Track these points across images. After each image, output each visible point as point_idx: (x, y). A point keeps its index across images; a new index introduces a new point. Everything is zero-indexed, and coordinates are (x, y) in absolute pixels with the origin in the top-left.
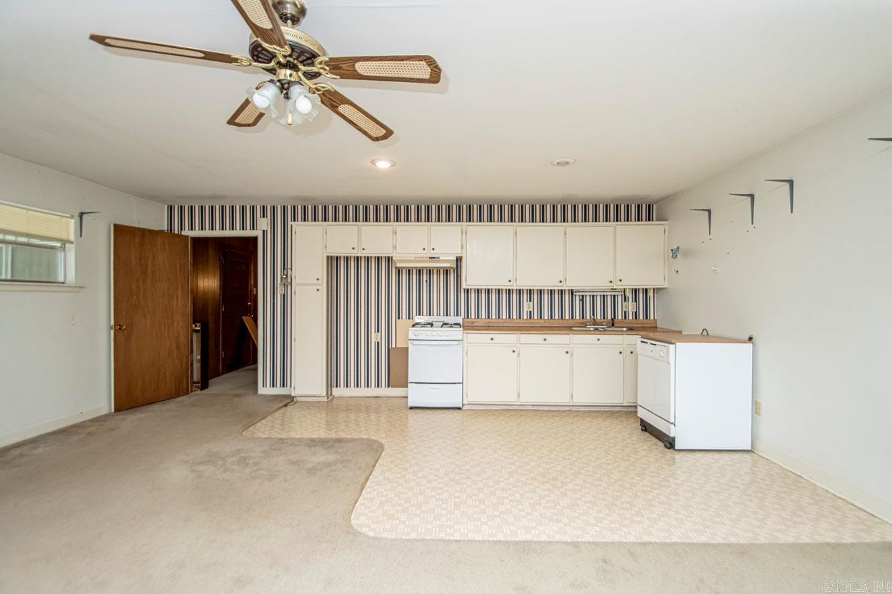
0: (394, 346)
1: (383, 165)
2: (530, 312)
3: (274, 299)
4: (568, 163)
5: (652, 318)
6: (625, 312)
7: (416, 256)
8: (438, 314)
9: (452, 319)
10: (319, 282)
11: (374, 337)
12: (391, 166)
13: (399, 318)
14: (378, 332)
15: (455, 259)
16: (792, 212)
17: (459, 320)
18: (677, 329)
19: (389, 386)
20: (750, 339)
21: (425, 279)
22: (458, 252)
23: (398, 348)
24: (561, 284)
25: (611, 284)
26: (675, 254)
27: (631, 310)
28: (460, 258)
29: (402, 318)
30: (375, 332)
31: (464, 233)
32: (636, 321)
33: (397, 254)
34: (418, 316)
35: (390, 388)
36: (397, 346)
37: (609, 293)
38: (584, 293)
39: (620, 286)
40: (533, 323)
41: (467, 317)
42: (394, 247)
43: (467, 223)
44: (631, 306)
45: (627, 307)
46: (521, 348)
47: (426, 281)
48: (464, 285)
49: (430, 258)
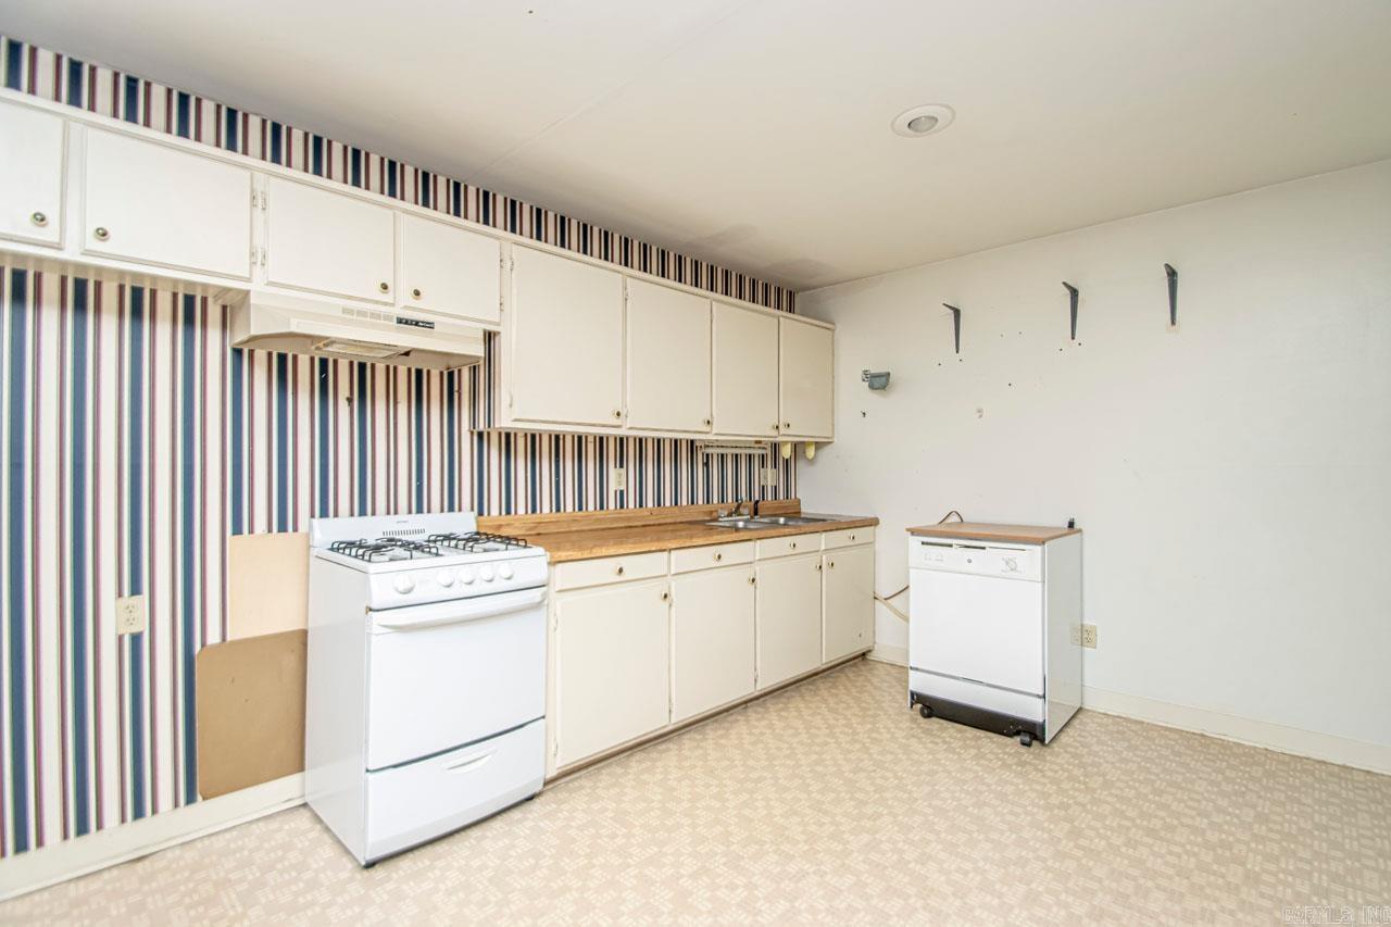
0: (214, 637)
2: (622, 492)
5: (793, 497)
6: (763, 487)
7: (351, 304)
8: (393, 509)
9: (435, 522)
11: (115, 616)
13: (237, 532)
14: (136, 591)
15: (480, 334)
16: (1173, 323)
17: (461, 522)
19: (190, 799)
20: (1071, 525)
21: (344, 392)
22: (489, 317)
23: (233, 643)
24: (707, 429)
25: (775, 433)
26: (877, 382)
27: (770, 483)
28: (489, 337)
29: (251, 531)
30: (120, 595)
31: (508, 265)
32: (776, 504)
33: (270, 284)
34: (317, 521)
35: (200, 804)
36: (229, 638)
37: (743, 451)
38: (709, 451)
39: (786, 437)
40: (629, 519)
41: (481, 513)
42: (256, 257)
43: (516, 237)
44: (770, 477)
45: (766, 478)
46: (673, 584)
47: (350, 400)
48: (505, 420)
49: (400, 321)
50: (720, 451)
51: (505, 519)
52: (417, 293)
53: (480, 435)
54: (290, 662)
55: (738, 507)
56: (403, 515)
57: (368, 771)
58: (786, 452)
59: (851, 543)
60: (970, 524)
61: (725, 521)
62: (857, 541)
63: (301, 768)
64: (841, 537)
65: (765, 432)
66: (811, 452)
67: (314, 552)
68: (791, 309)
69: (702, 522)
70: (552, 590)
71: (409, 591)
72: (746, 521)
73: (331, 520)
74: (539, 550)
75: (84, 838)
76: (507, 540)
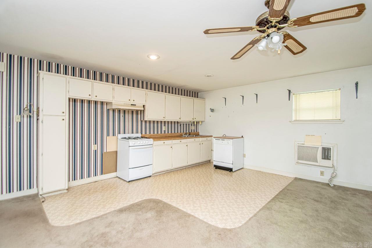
0: (105, 151)
1: (153, 57)
3: (10, 125)
4: (211, 76)
5: (198, 132)
7: (125, 103)
8: (128, 133)
9: (135, 135)
10: (64, 114)
11: (93, 147)
12: (157, 59)
13: (108, 136)
14: (96, 144)
15: (143, 106)
17: (139, 135)
18: (210, 135)
19: (102, 174)
20: (242, 137)
22: (144, 103)
23: (108, 152)
24: (180, 119)
25: (193, 120)
26: (212, 111)
27: (193, 129)
28: (144, 106)
29: (110, 136)
30: (94, 144)
31: (147, 94)
32: (194, 133)
33: (115, 101)
34: (118, 135)
35: (103, 175)
36: (107, 151)
37: (188, 123)
38: (181, 123)
39: (195, 121)
40: (166, 135)
41: (141, 134)
42: (113, 97)
43: (147, 90)
44: (193, 128)
45: (192, 128)
46: (173, 146)
47: (123, 116)
48: (146, 119)
49: (131, 105)
50: (183, 123)
51: (145, 135)
52: (134, 100)
53: (142, 121)
54: (115, 155)
55: (186, 133)
56: (130, 134)
57: (129, 168)
58: (195, 123)
59: (207, 140)
60: (227, 136)
61: (184, 136)
62: (208, 140)
63: (116, 171)
64: (205, 139)
65: (191, 120)
66: (200, 123)
67: (118, 139)
68: (197, 97)
69: (179, 136)
70: (154, 145)
71: (134, 144)
72: (187, 136)
73: (120, 134)
74: (152, 139)
75: (89, 178)
76: (147, 138)
